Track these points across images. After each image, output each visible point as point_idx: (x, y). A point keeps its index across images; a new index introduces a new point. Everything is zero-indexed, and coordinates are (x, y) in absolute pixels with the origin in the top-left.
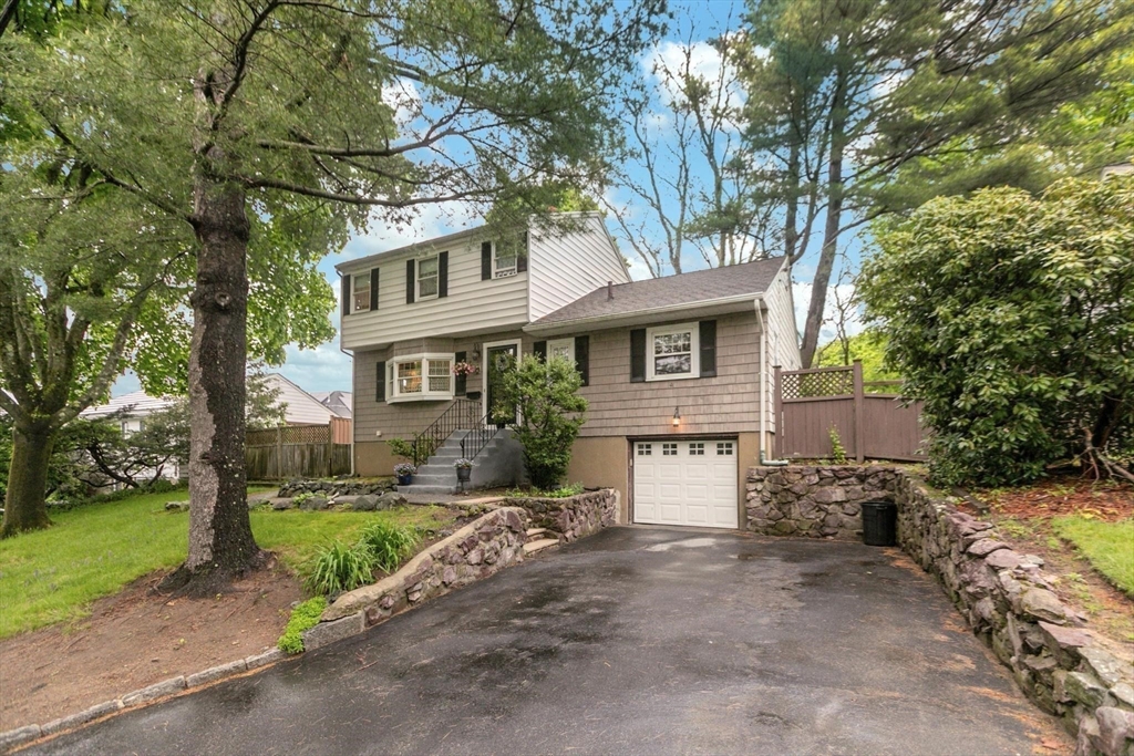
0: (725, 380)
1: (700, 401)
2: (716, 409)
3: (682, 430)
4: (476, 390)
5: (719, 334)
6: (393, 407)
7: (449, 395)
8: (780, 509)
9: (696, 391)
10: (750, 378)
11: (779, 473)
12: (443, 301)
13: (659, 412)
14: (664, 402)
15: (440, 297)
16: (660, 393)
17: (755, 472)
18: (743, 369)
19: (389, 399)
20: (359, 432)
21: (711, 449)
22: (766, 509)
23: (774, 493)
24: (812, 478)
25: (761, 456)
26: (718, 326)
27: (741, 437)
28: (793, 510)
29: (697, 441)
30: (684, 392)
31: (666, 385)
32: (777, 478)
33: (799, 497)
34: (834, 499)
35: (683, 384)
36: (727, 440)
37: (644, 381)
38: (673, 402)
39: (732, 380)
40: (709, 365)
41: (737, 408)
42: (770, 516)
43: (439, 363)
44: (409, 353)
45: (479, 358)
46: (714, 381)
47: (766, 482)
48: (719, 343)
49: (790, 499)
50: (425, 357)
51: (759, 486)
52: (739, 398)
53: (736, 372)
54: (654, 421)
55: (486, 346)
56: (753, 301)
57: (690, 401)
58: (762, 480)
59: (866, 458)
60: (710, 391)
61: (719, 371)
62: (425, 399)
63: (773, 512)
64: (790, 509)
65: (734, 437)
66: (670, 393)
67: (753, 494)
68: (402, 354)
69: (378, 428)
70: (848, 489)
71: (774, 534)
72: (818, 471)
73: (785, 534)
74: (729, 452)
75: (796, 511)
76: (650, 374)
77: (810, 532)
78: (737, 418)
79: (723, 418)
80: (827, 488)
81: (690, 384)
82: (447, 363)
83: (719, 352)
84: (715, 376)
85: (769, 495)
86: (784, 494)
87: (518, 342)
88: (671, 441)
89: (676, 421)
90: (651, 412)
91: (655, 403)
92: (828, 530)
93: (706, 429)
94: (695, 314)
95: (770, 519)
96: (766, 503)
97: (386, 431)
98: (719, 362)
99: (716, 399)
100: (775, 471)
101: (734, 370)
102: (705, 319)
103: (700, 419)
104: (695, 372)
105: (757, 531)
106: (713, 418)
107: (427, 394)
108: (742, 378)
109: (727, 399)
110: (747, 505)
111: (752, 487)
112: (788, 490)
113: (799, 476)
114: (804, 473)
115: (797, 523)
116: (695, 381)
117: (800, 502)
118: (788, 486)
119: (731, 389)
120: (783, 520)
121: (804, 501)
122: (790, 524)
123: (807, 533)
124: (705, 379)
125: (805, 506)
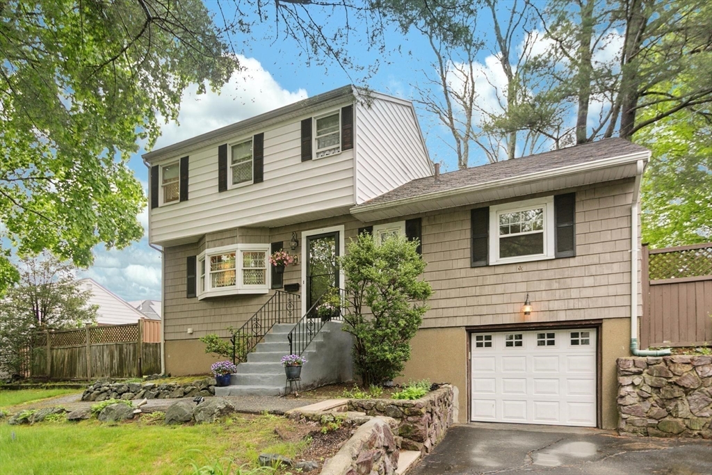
0: (586, 260)
1: (555, 285)
3: (533, 318)
4: (295, 282)
5: (579, 209)
7: (264, 288)
8: (663, 406)
9: (550, 274)
10: (618, 257)
11: (662, 364)
13: (506, 299)
14: (511, 288)
16: (506, 278)
17: (631, 364)
18: (609, 247)
19: (200, 295)
20: (169, 330)
21: (563, 339)
23: (656, 388)
24: (706, 369)
25: (631, 345)
26: (578, 198)
27: (605, 324)
28: (681, 407)
29: (546, 330)
30: (535, 276)
31: (514, 269)
33: (688, 392)
35: (534, 267)
36: (581, 329)
37: (487, 265)
38: (522, 287)
39: (595, 259)
40: (566, 243)
41: (602, 291)
42: (651, 414)
43: (255, 255)
45: (296, 248)
46: (572, 262)
47: (644, 375)
48: (579, 218)
49: (676, 394)
51: (637, 380)
52: (603, 280)
53: (600, 250)
54: (498, 309)
55: (305, 234)
56: (635, 163)
57: (543, 286)
58: (640, 373)
60: (567, 273)
61: (579, 250)
62: (240, 292)
63: (655, 410)
64: (676, 406)
65: (597, 325)
66: (519, 277)
67: (628, 389)
69: (189, 325)
71: (657, 435)
73: (672, 434)
74: (586, 342)
75: (684, 409)
76: (495, 257)
78: (601, 302)
79: (583, 304)
81: (543, 266)
82: (263, 255)
83: (579, 229)
84: (574, 257)
85: (649, 390)
87: (341, 229)
88: (516, 332)
89: (527, 309)
90: (495, 299)
91: (499, 289)
93: (562, 317)
95: (650, 418)
96: (645, 399)
97: (197, 328)
98: (579, 240)
99: (575, 282)
100: (657, 363)
101: (598, 248)
102: (559, 194)
103: (554, 305)
104: (549, 250)
106: (571, 304)
107: (241, 288)
108: (607, 257)
109: (589, 281)
110: (621, 403)
111: (627, 381)
112: (675, 384)
113: (690, 367)
114: (695, 364)
115: (687, 422)
116: (549, 262)
117: (689, 398)
118: (674, 379)
119: (593, 270)
120: (667, 419)
121: (696, 396)
122: (677, 423)
123: (699, 434)
124: (561, 260)
125: (697, 403)
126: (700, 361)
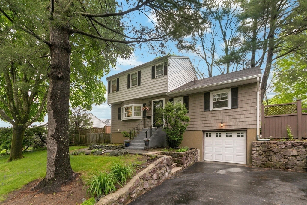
0: (242, 109)
1: (231, 117)
2: (238, 120)
3: (224, 128)
4: (150, 115)
5: (239, 92)
6: (123, 122)
7: (141, 117)
8: (267, 158)
9: (230, 114)
10: (252, 108)
11: (266, 144)
12: (139, 87)
13: (215, 121)
14: (217, 118)
15: (138, 86)
16: (215, 115)
17: (256, 143)
18: (249, 105)
19: (122, 119)
20: (113, 130)
21: (235, 135)
22: (261, 158)
23: (264, 152)
24: (282, 146)
25: (257, 137)
26: (239, 89)
27: (248, 130)
28: (273, 158)
29: (229, 132)
30: (225, 114)
31: (218, 112)
32: (266, 146)
33: (275, 153)
34: (292, 154)
35: (225, 111)
36: (241, 132)
37: (209, 111)
38: (221, 118)
39: (245, 109)
40: (235, 104)
41: (247, 119)
42: (262, 160)
43: (138, 107)
44: (128, 104)
45: (150, 105)
46: (237, 110)
47: (260, 147)
48: (239, 96)
49: (271, 154)
50: (133, 105)
51: (258, 149)
52: (247, 116)
53: (246, 106)
54: (213, 125)
55: (153, 101)
56: (256, 78)
57: (227, 117)
58: (259, 147)
59: (303, 138)
60: (235, 113)
61: (239, 106)
62: (133, 119)
63: (264, 159)
64: (271, 158)
65: (245, 130)
66: (219, 115)
67: (255, 152)
68: (126, 105)
69: (119, 128)
70: (298, 150)
71: (264, 167)
72: (284, 143)
73: (270, 167)
74: (242, 136)
75: (274, 159)
76: (212, 108)
77: (281, 167)
78: (247, 123)
79: (241, 123)
80: (288, 150)
81: (227, 111)
82: (140, 107)
83: (239, 99)
84: (238, 108)
85: (262, 152)
86: (268, 152)
87: (164, 99)
88: (219, 132)
89: (222, 125)
90: (212, 122)
91: (213, 118)
92: (289, 167)
93: (234, 128)
94: (230, 85)
95: (262, 161)
96: (260, 155)
97: (121, 129)
98: (239, 103)
99: (238, 116)
100: (265, 143)
101: (246, 105)
102: (233, 88)
103: (231, 124)
104: (229, 106)
105: (257, 166)
106: (237, 123)
107: (134, 117)
108: (249, 108)
109: (242, 116)
110: (252, 156)
111: (254, 149)
112: (271, 150)
113: (276, 145)
114: (278, 144)
115: (275, 163)
116: (229, 110)
117: (276, 155)
118: (271, 149)
119: (244, 112)
120: (268, 162)
121: (278, 155)
122: (271, 164)
123: (279, 167)
124: (233, 109)
125: (278, 157)
126: (279, 143)
